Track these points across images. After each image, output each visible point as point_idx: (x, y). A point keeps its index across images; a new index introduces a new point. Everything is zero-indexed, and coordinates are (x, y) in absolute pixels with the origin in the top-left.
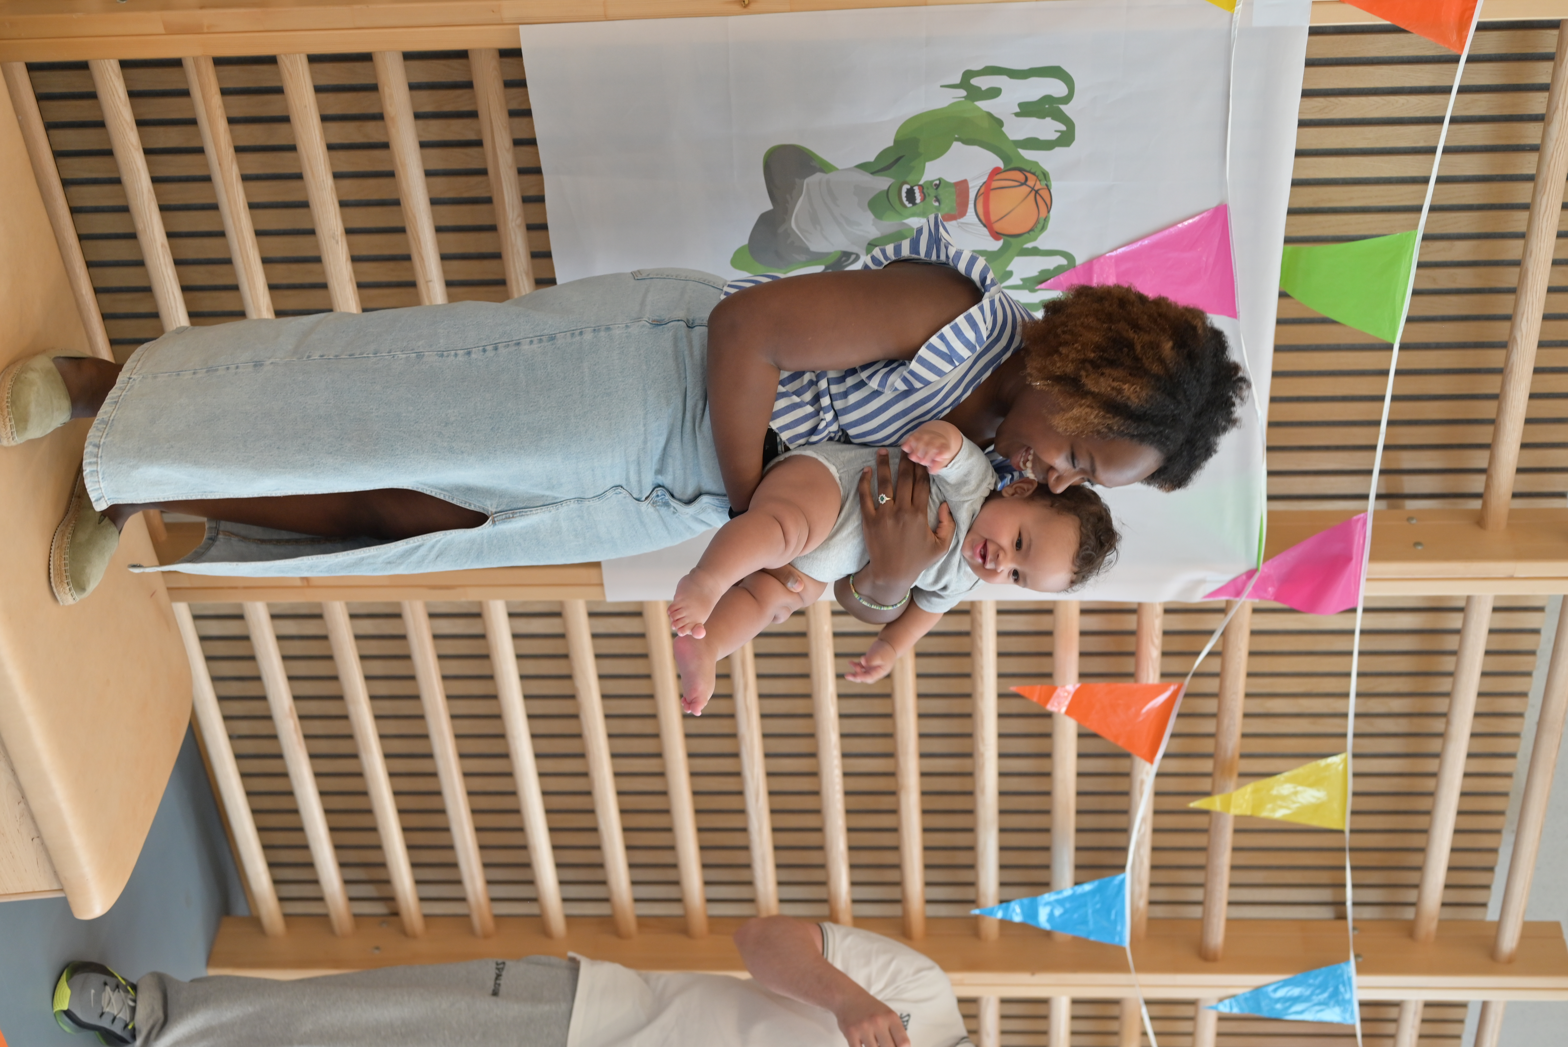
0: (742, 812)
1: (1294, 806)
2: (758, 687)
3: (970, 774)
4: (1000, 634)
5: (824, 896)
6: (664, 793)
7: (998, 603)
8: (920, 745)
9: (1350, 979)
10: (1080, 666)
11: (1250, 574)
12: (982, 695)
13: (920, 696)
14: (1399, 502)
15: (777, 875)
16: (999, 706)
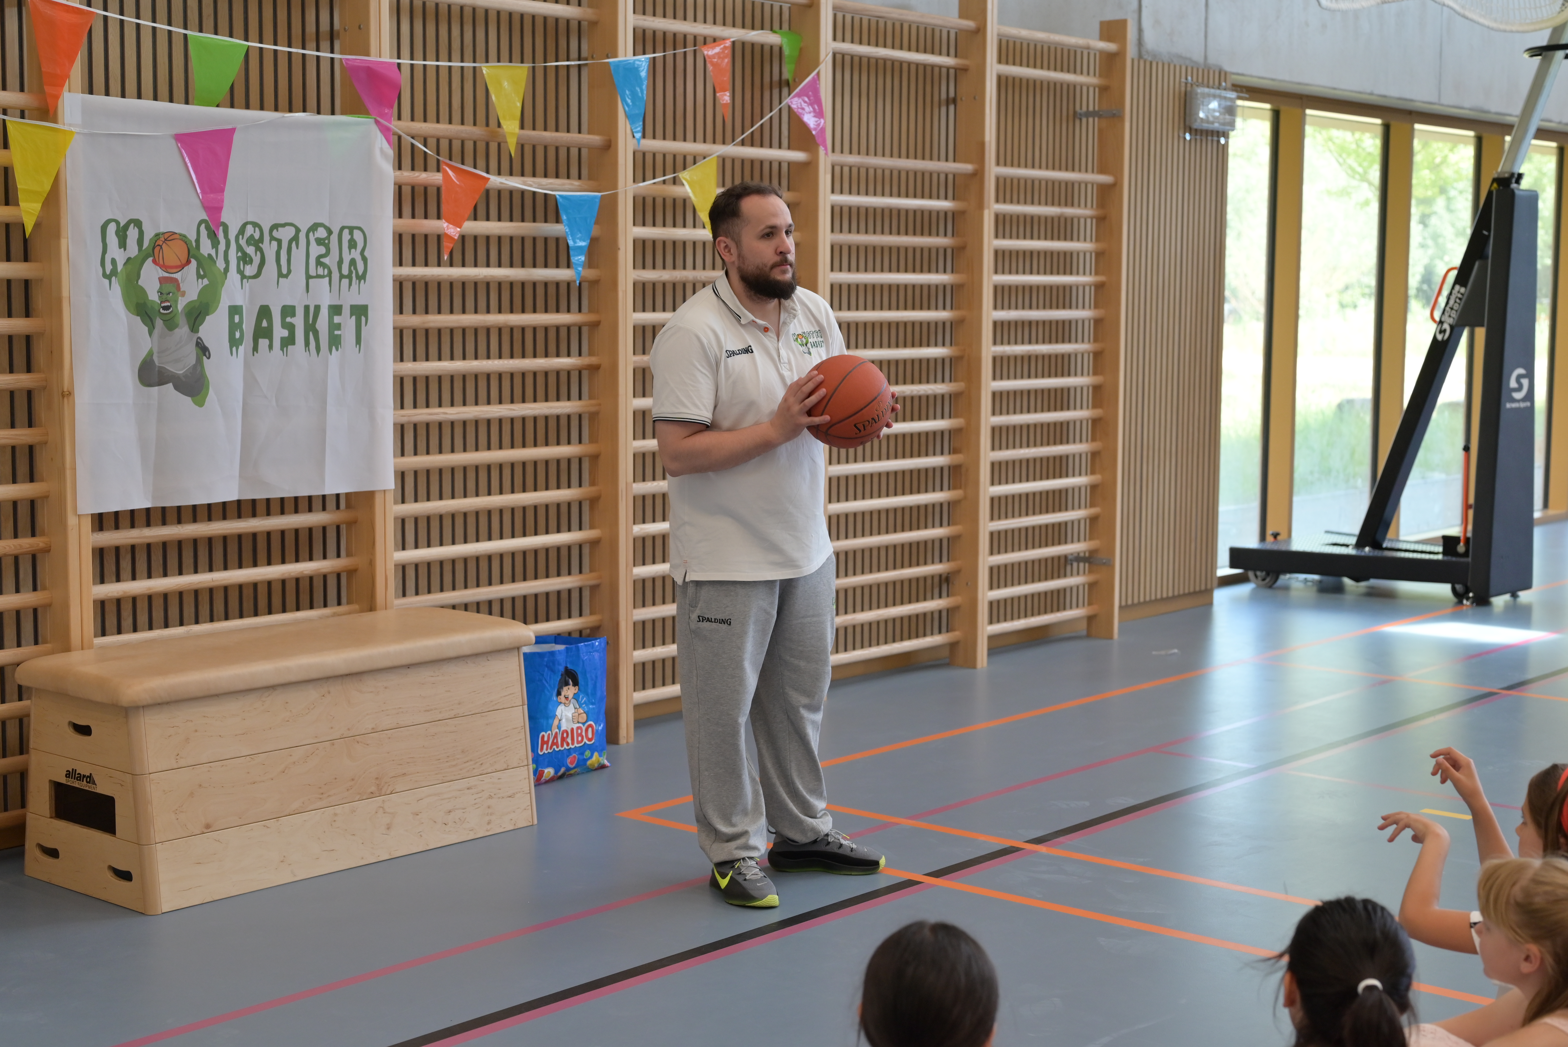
0: (524, 419)
1: (513, 95)
2: (446, 406)
3: (500, 284)
4: (414, 265)
5: (577, 373)
6: (512, 465)
7: (394, 265)
8: (482, 313)
9: (620, 61)
10: (432, 218)
11: (377, 122)
12: (449, 276)
13: (452, 312)
14: (335, 33)
15: (564, 400)
16: (457, 266)
